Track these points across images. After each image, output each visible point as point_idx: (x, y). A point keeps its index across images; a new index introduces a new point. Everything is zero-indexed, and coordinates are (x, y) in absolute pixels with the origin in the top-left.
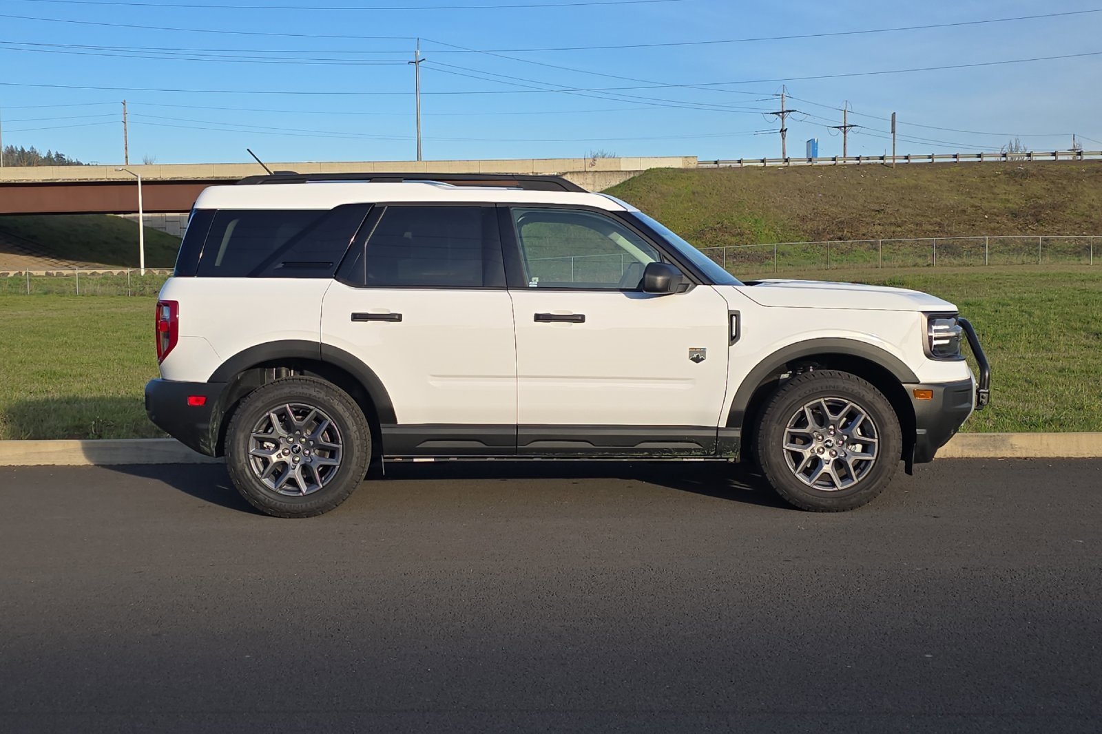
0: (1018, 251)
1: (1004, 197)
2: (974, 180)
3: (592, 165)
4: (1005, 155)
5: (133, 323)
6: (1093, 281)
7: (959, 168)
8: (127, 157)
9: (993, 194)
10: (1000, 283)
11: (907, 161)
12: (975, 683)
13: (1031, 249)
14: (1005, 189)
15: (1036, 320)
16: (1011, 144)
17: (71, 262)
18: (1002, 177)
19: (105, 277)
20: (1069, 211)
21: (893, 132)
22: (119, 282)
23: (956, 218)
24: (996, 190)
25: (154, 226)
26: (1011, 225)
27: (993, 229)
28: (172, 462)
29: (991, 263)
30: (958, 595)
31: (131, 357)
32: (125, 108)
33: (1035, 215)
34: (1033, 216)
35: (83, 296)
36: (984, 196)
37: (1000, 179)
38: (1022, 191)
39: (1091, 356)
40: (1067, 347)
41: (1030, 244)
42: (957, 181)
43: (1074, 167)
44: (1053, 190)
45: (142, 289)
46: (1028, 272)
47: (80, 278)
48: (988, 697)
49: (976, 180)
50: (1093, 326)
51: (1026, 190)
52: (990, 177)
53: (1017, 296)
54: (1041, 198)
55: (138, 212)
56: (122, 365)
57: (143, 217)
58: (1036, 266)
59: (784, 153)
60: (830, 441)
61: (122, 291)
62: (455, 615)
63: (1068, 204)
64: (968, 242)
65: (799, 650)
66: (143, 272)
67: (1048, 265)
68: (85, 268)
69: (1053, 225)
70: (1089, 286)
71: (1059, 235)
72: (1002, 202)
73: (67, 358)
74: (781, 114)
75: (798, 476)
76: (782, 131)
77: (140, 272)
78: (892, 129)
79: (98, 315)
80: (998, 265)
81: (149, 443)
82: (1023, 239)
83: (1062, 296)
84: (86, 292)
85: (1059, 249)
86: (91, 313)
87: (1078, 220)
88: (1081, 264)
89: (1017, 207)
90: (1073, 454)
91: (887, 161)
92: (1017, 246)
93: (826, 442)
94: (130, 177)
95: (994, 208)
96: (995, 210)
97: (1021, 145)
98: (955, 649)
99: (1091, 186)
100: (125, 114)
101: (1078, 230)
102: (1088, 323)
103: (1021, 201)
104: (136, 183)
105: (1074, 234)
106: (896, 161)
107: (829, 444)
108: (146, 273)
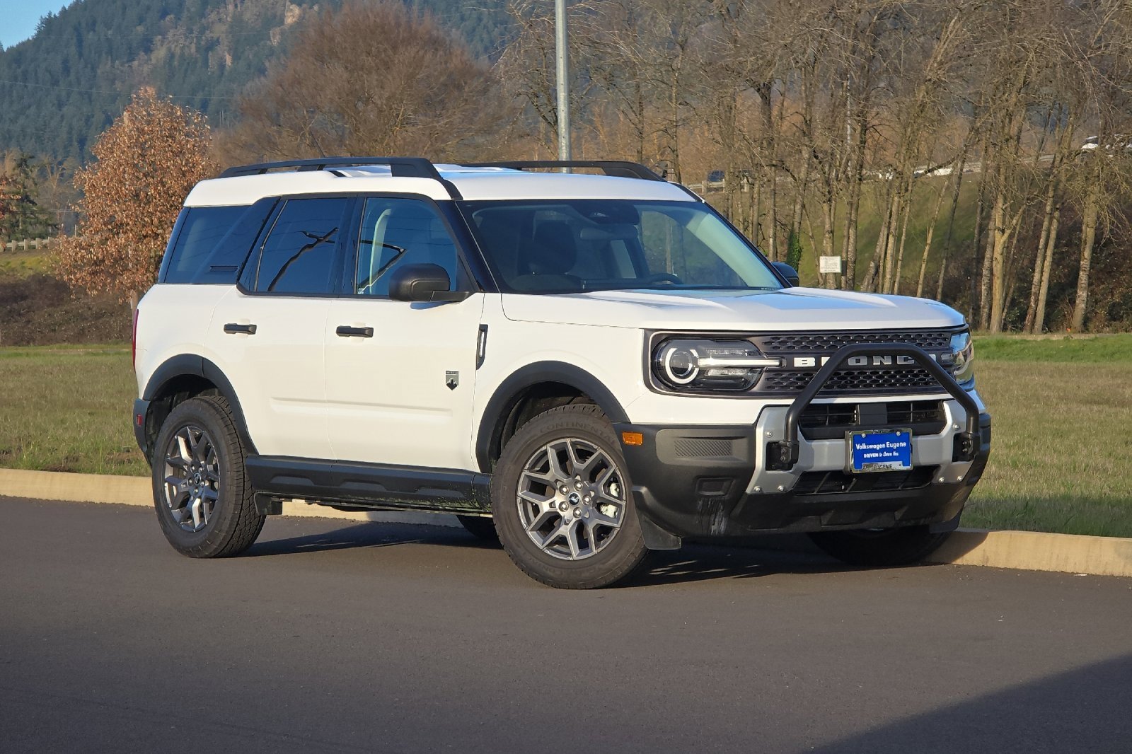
60: (576, 496)
75: (530, 534)
93: (571, 497)
107: (573, 499)
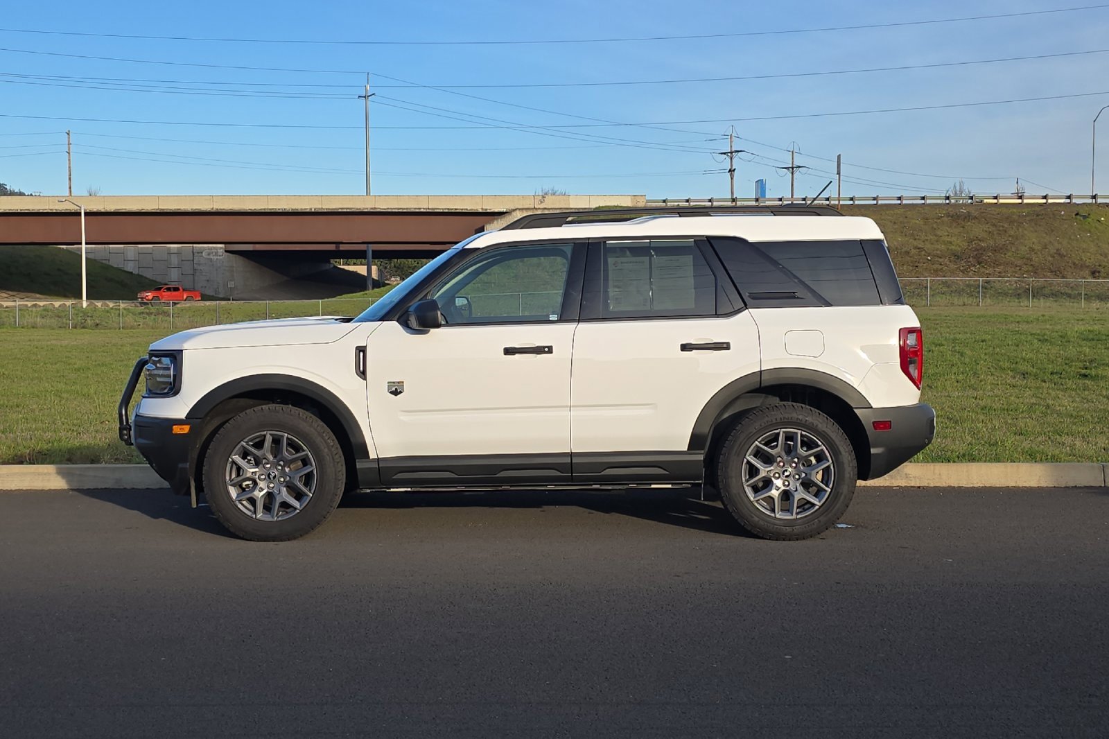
0: (959, 292)
1: (946, 239)
2: (917, 222)
3: (541, 202)
4: (948, 198)
5: (73, 355)
6: (1027, 322)
7: (903, 210)
8: (70, 188)
9: (936, 236)
10: (937, 324)
11: (851, 202)
12: (824, 679)
13: (972, 291)
14: (948, 231)
15: (967, 360)
16: (955, 186)
17: (11, 293)
18: (945, 219)
19: (45, 309)
20: (1010, 254)
21: (839, 173)
22: (60, 314)
23: (900, 259)
24: (939, 233)
25: (96, 258)
26: (953, 266)
27: (936, 271)
28: (103, 487)
29: (933, 303)
30: (826, 606)
31: (69, 388)
32: (69, 138)
33: (976, 257)
34: (975, 258)
35: (23, 328)
36: (926, 238)
37: (943, 222)
38: (965, 234)
39: (1014, 395)
40: (993, 386)
41: (972, 285)
42: (901, 222)
43: (1015, 210)
44: (995, 233)
45: (83, 321)
46: (967, 313)
47: (20, 310)
48: (833, 691)
49: (919, 222)
50: (1020, 367)
51: (968, 232)
52: (933, 219)
53: (952, 337)
54: (983, 241)
55: (81, 244)
56: (59, 396)
57: (86, 248)
58: (976, 307)
59: (732, 193)
61: (63, 323)
62: (360, 623)
63: (1009, 247)
64: (911, 283)
65: (673, 652)
66: (85, 304)
67: (987, 307)
68: (26, 299)
69: (994, 267)
70: (1024, 327)
71: (1000, 277)
72: (945, 244)
73: (4, 390)
74: (729, 154)
76: (730, 171)
77: (82, 304)
78: (838, 171)
79: (37, 348)
80: (940, 306)
81: (81, 468)
82: (965, 281)
83: (996, 336)
84: (26, 324)
85: (1000, 291)
86: (30, 345)
87: (1019, 262)
88: (1021, 306)
89: (959, 249)
90: (964, 483)
91: (832, 202)
92: (959, 288)
94: (73, 208)
95: (937, 250)
96: (938, 252)
97: (965, 187)
98: (813, 651)
99: (1032, 229)
100: (69, 144)
101: (1019, 272)
102: (1017, 363)
103: (964, 243)
104: (79, 214)
105: (1014, 276)
106: (842, 202)
108: (88, 306)
